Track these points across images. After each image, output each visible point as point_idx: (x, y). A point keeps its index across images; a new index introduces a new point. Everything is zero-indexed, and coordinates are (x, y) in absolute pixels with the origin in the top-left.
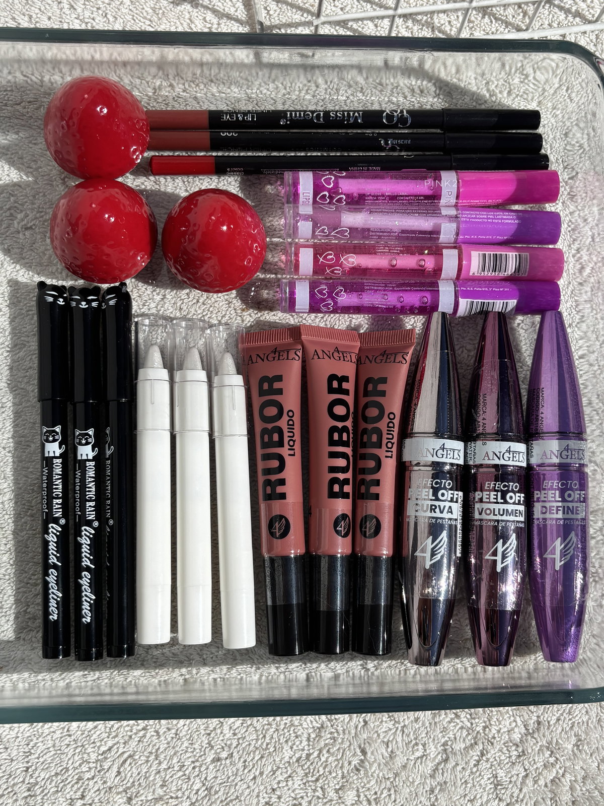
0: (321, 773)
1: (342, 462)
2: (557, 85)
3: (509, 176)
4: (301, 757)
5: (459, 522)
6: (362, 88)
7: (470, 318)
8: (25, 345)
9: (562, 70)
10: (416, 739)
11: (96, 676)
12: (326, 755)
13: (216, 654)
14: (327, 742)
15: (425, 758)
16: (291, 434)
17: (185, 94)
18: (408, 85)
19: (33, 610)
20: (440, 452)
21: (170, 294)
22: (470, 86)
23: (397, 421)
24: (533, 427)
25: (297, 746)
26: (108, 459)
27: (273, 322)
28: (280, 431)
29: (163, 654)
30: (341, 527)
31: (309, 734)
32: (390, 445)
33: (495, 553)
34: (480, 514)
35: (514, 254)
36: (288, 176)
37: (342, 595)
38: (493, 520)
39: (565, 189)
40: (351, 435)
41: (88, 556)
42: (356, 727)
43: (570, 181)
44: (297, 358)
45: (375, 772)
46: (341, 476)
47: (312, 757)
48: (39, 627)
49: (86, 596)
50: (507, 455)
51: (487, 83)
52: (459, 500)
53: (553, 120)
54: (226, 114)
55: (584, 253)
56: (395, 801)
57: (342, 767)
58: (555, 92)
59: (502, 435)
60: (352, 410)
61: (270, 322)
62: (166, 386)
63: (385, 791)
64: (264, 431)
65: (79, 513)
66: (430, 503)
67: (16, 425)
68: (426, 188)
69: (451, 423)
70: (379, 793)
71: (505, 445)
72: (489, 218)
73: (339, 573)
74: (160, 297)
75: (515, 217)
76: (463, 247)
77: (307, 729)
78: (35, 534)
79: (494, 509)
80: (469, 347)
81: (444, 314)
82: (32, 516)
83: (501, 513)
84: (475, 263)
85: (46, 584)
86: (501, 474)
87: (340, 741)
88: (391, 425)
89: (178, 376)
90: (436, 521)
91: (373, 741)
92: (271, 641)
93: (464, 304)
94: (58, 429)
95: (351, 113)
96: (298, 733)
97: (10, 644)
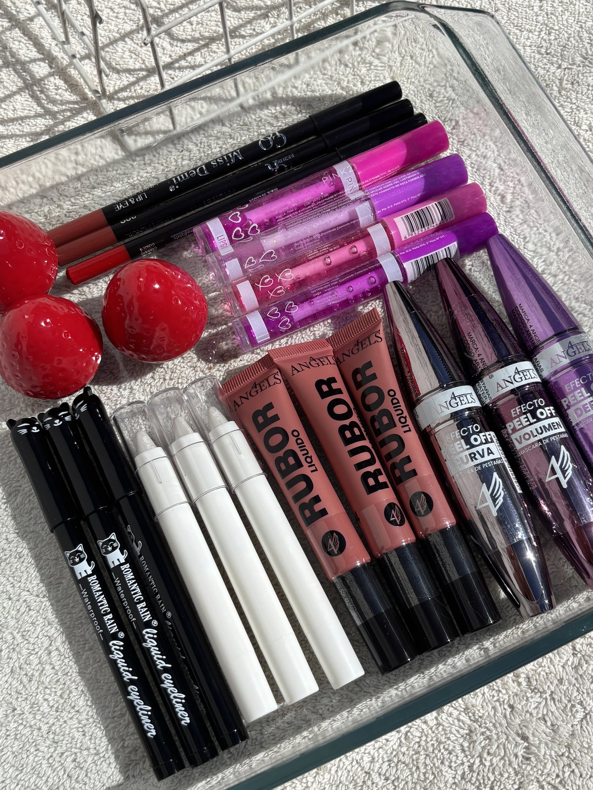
0: (492, 779)
1: (365, 456)
2: (399, 59)
3: (397, 143)
4: (464, 773)
5: (504, 460)
6: (230, 135)
7: (422, 278)
8: (19, 491)
9: (397, 46)
10: (569, 701)
11: (220, 777)
12: (489, 758)
13: (331, 704)
14: (483, 744)
15: (588, 717)
16: (305, 452)
17: (74, 207)
18: (270, 115)
19: (130, 742)
20: (453, 401)
21: (136, 385)
22: (325, 93)
23: (399, 396)
24: (529, 344)
25: (455, 762)
26: (140, 556)
27: (243, 367)
28: (294, 454)
29: (278, 728)
30: (393, 517)
31: (462, 745)
32: (403, 420)
33: (554, 472)
34: (520, 443)
35: (434, 204)
36: (197, 230)
37: (425, 582)
38: (535, 442)
39: (453, 139)
40: (363, 429)
41: (161, 657)
42: (505, 716)
43: (454, 131)
44: (278, 381)
45: (545, 754)
46: (371, 469)
47: (475, 767)
48: (144, 756)
49: (175, 697)
50: (517, 376)
51: (339, 84)
52: (495, 439)
53: (412, 87)
54: (118, 203)
55: (498, 184)
56: (581, 776)
57: (510, 764)
58: (401, 64)
59: (504, 361)
60: (352, 406)
61: (240, 368)
62: (167, 462)
63: (566, 769)
64: (278, 461)
65: (134, 619)
66: (467, 453)
67: (40, 569)
68: (327, 186)
69: (449, 372)
70: (561, 774)
71: (511, 368)
72: (396, 184)
73: (413, 562)
74: (128, 391)
75: (418, 173)
76: (385, 219)
77: (456, 740)
78: (101, 666)
79: (531, 431)
80: (435, 308)
81: (395, 283)
82: (90, 649)
83: (540, 432)
84: (402, 226)
85: (131, 705)
86: (522, 395)
87: (495, 737)
88: (395, 401)
89: (174, 449)
90: (482, 467)
91: (527, 722)
92: (380, 663)
93: (409, 266)
94: (80, 548)
95: (230, 155)
96: (450, 749)
97: (121, 787)
